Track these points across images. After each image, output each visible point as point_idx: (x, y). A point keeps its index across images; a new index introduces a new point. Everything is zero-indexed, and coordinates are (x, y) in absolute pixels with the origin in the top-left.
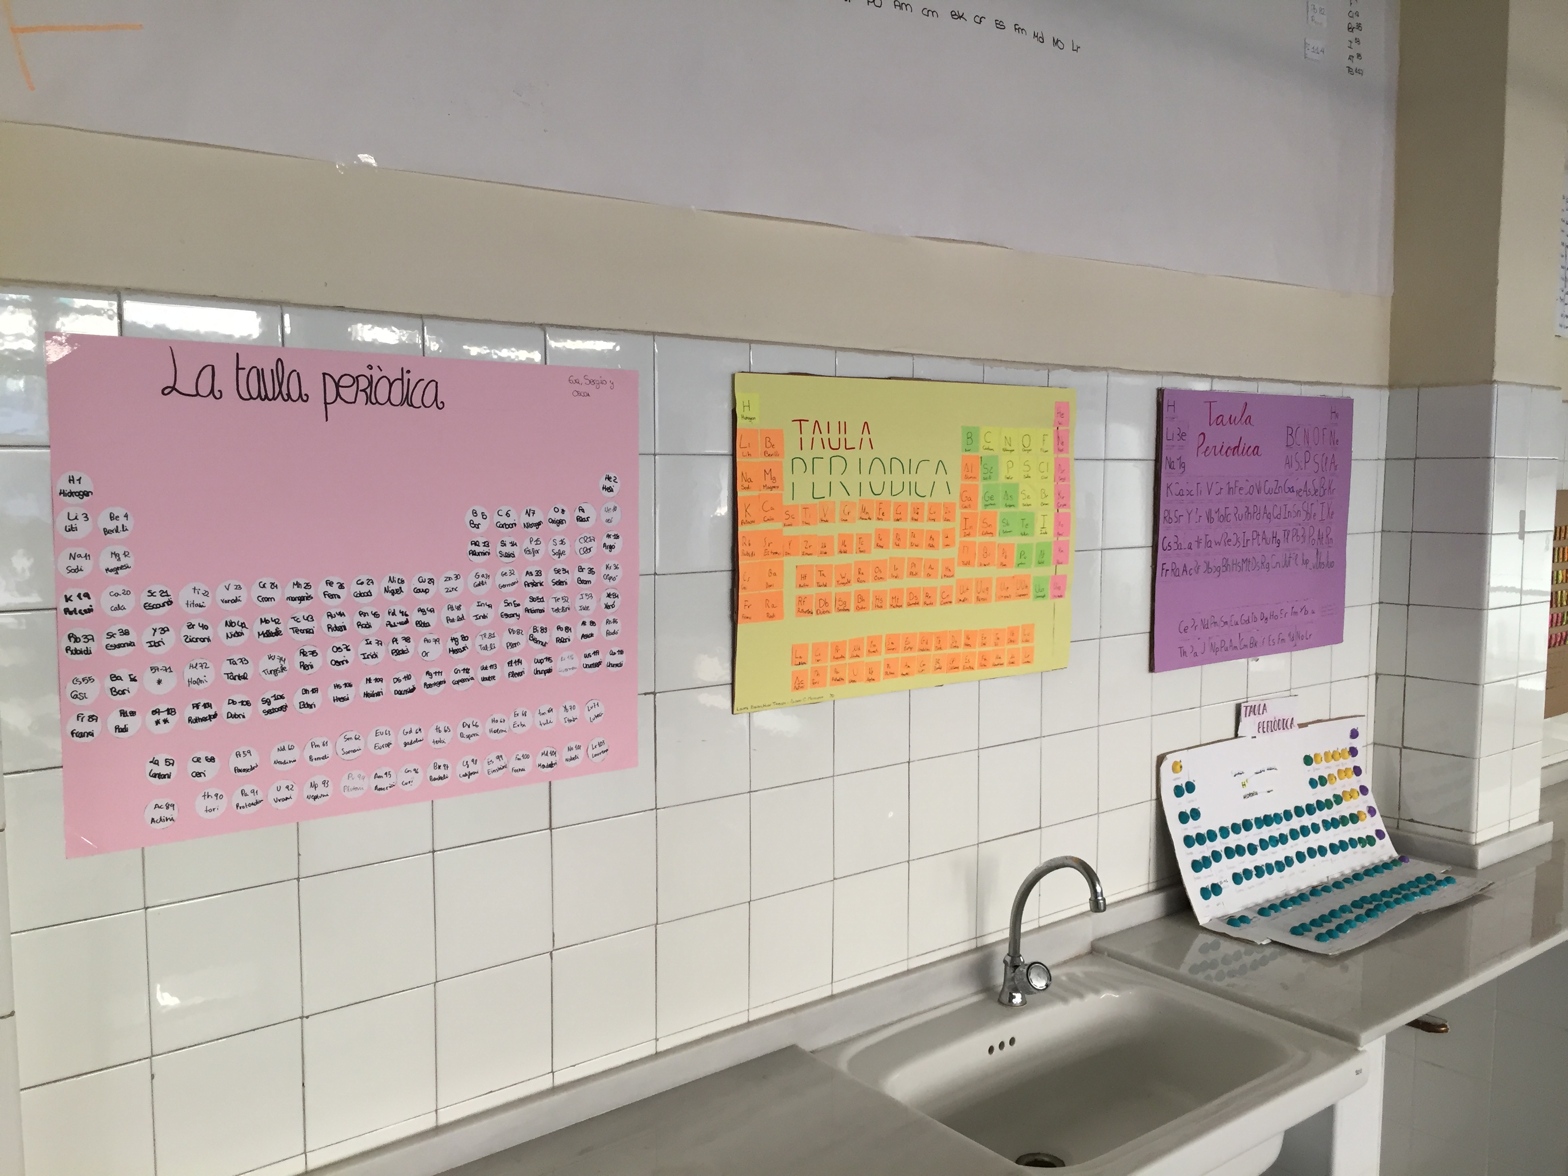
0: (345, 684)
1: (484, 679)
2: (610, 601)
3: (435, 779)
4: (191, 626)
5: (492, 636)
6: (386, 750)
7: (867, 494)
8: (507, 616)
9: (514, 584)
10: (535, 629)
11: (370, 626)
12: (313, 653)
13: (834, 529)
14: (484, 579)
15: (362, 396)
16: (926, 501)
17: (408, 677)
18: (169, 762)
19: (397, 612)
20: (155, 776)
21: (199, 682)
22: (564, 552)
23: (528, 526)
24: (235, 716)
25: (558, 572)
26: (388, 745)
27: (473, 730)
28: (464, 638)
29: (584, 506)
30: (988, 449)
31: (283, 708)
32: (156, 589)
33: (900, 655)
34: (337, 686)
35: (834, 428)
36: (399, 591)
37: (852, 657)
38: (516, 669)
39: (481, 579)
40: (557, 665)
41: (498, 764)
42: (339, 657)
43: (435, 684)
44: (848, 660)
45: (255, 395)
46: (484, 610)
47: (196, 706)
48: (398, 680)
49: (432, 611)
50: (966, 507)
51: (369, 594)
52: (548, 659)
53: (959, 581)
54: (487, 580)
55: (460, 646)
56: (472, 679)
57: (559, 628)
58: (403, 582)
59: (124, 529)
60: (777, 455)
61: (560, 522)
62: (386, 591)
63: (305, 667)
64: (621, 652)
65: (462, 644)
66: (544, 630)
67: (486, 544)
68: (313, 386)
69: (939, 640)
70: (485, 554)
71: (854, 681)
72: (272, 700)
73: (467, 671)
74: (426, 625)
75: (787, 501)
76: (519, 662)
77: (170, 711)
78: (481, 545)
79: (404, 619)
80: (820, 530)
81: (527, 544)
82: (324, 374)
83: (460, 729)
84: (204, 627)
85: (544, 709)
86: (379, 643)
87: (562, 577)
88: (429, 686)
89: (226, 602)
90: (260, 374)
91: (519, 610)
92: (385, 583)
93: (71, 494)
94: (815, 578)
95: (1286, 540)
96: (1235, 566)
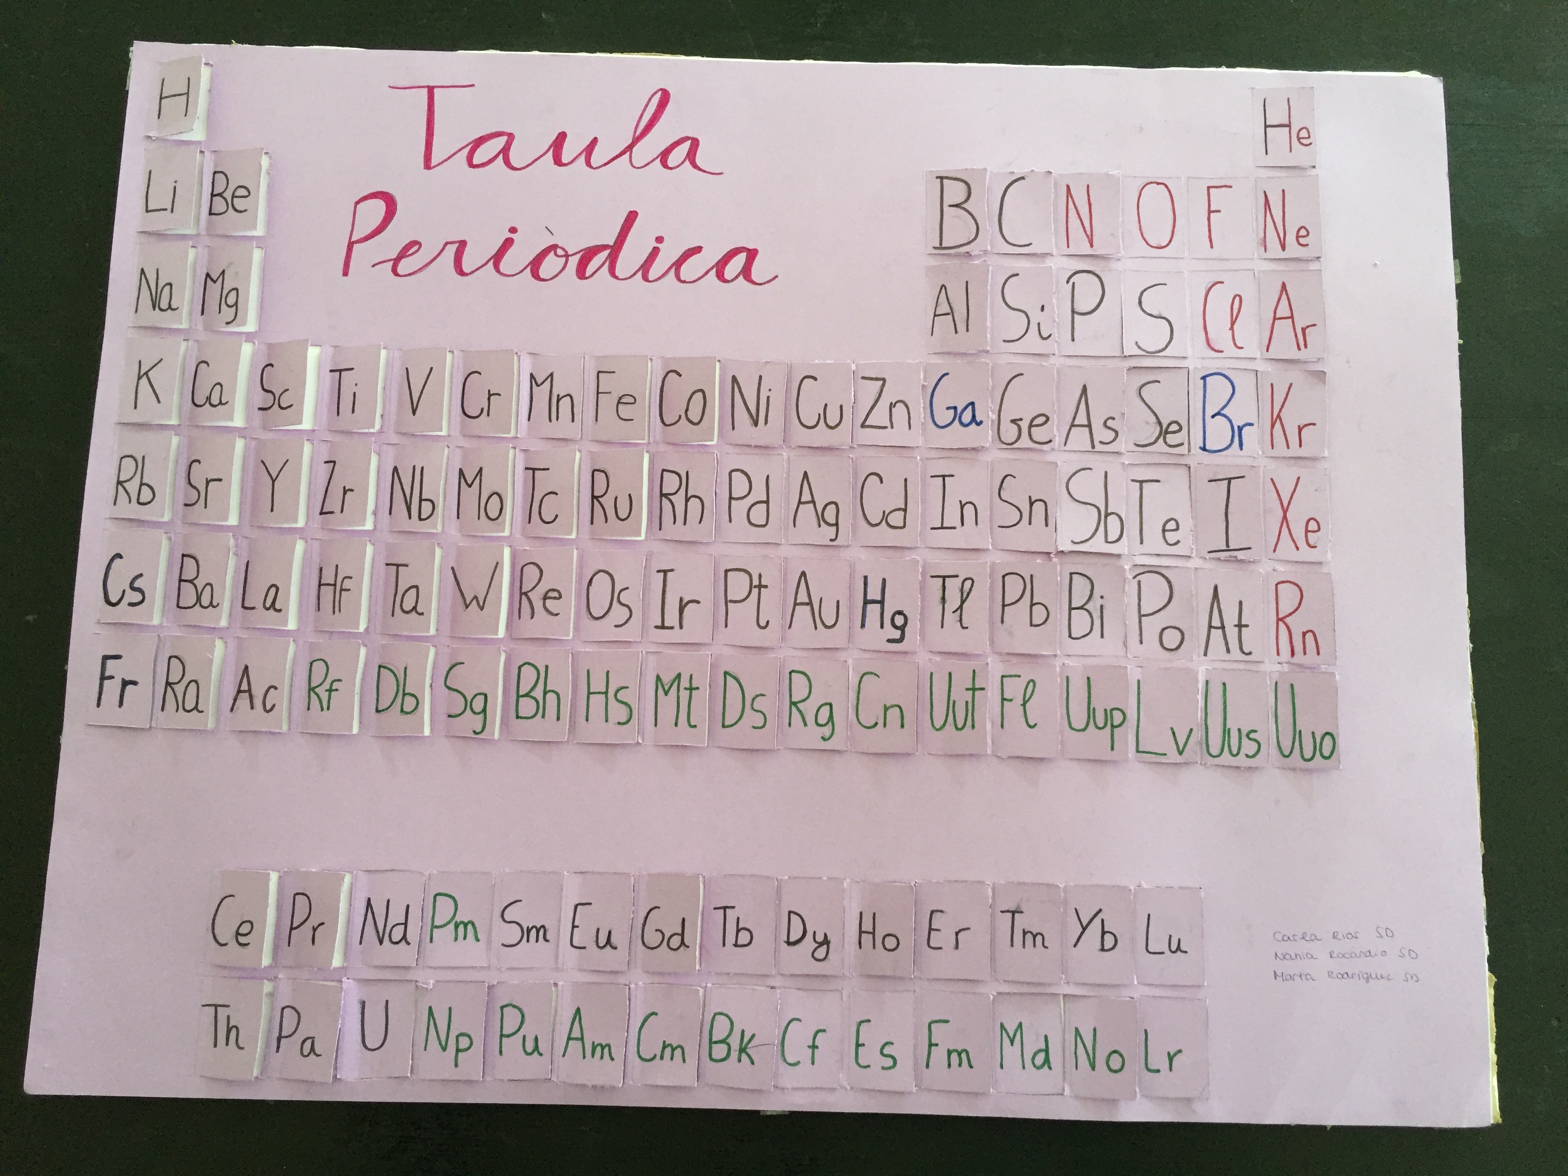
95: (951, 618)
96: (597, 701)
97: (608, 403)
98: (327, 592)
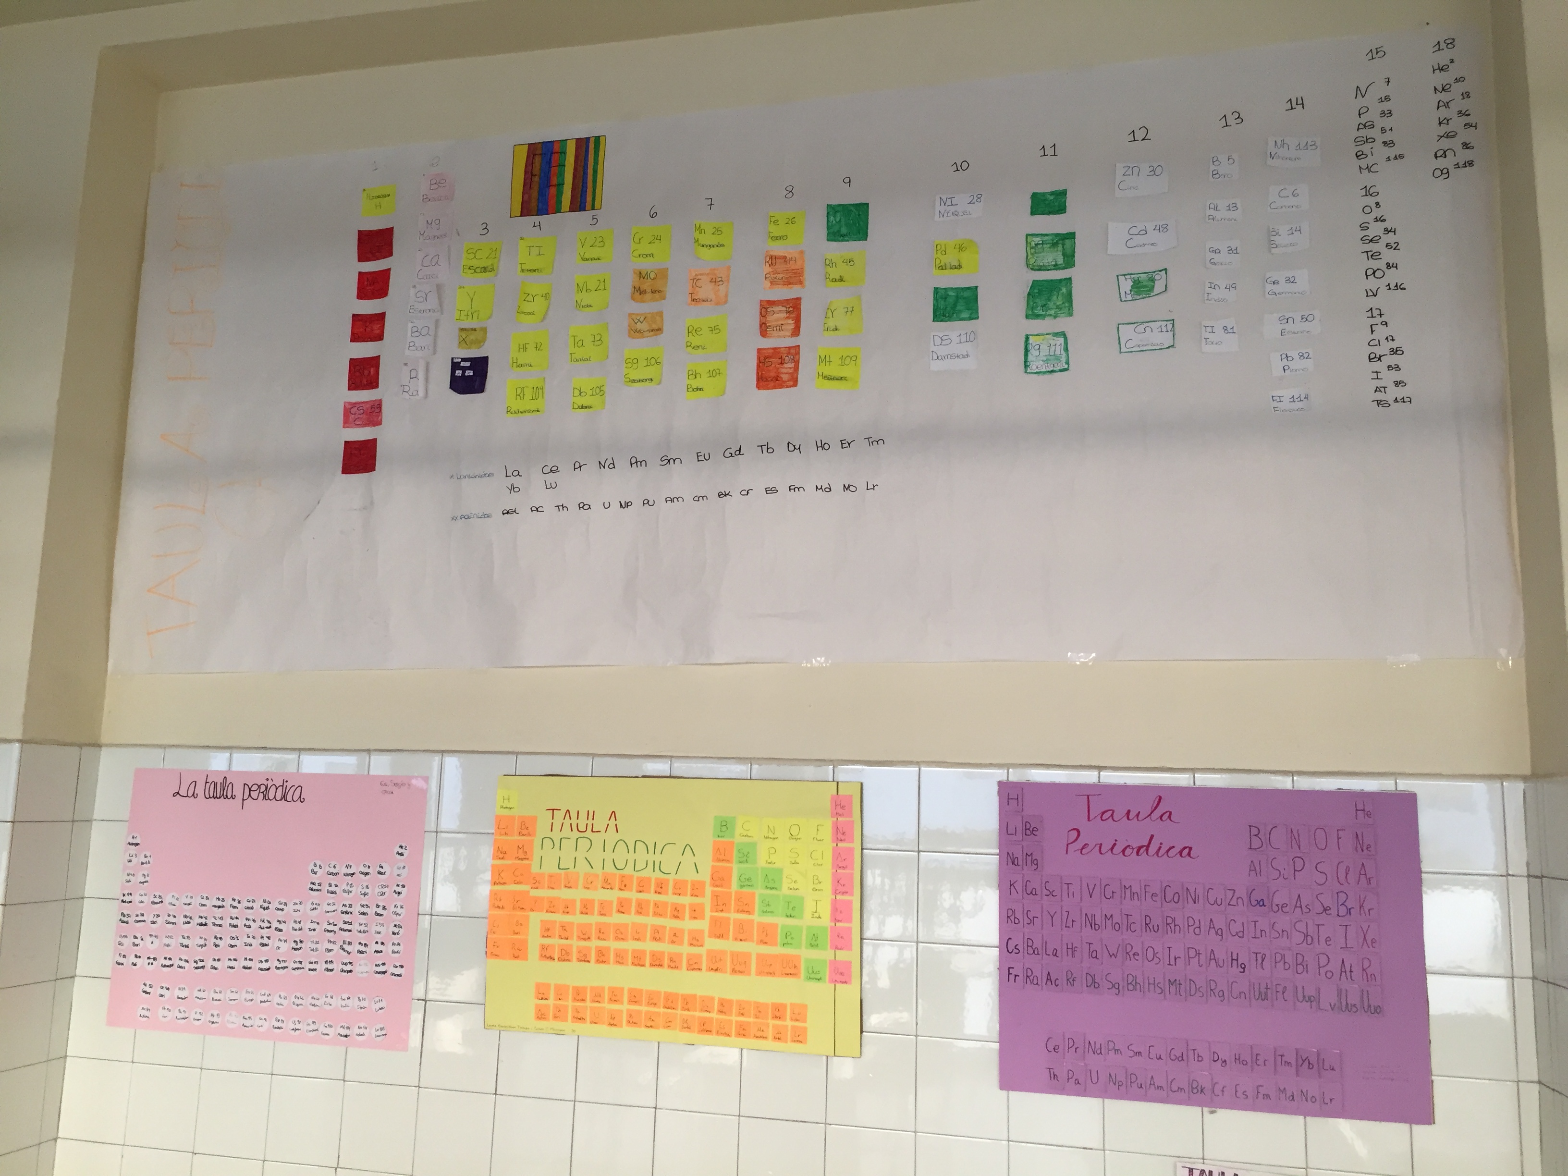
0: (234, 959)
1: (310, 970)
2: (396, 930)
3: (276, 1028)
4: (169, 915)
5: (317, 943)
6: (251, 1003)
7: (609, 868)
8: (328, 931)
9: (334, 911)
10: (344, 942)
11: (250, 927)
12: (221, 938)
13: (578, 894)
14: (317, 907)
15: (261, 795)
16: (671, 878)
17: (267, 961)
18: (151, 986)
19: (265, 921)
20: (144, 992)
21: (168, 946)
22: (368, 893)
23: (347, 875)
24: (181, 967)
25: (363, 906)
26: (252, 1000)
27: (300, 1001)
28: (301, 942)
29: (383, 865)
30: (747, 836)
31: (203, 967)
32: (157, 894)
33: (644, 1008)
34: (230, 960)
35: (583, 815)
36: (268, 908)
37: (594, 1001)
38: (330, 966)
39: (315, 906)
40: (357, 968)
41: (313, 1027)
42: (233, 942)
43: (282, 968)
44: (588, 1004)
45: (211, 796)
46: (314, 926)
47: (165, 958)
48: (261, 962)
49: (284, 922)
50: (717, 886)
51: (252, 908)
52: (350, 963)
53: (709, 952)
54: (318, 907)
55: (298, 947)
56: (303, 968)
57: (360, 943)
58: (270, 903)
59: (149, 863)
60: (529, 835)
61: (367, 874)
62: (261, 907)
63: (216, 946)
64: (402, 967)
65: (299, 945)
66: (350, 943)
67: (320, 884)
68: (238, 791)
69: (688, 1002)
70: (318, 890)
71: (595, 1023)
72: (199, 961)
73: (300, 962)
74: (281, 930)
75: (535, 869)
76: (331, 962)
77: (155, 959)
78: (317, 885)
79: (268, 925)
80: (564, 894)
81: (344, 887)
82: (245, 784)
83: (293, 999)
84: (175, 917)
85: (345, 996)
86: (254, 938)
87: (365, 910)
88: (278, 968)
89: (186, 904)
90: (215, 785)
91: (336, 929)
92: (261, 903)
93: (132, 844)
94: (557, 930)
95: (1259, 966)
96: (1152, 987)
97: (1148, 895)
98: (1070, 951)
